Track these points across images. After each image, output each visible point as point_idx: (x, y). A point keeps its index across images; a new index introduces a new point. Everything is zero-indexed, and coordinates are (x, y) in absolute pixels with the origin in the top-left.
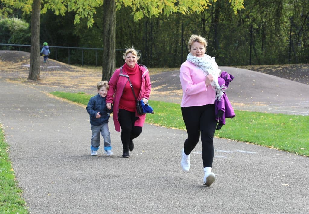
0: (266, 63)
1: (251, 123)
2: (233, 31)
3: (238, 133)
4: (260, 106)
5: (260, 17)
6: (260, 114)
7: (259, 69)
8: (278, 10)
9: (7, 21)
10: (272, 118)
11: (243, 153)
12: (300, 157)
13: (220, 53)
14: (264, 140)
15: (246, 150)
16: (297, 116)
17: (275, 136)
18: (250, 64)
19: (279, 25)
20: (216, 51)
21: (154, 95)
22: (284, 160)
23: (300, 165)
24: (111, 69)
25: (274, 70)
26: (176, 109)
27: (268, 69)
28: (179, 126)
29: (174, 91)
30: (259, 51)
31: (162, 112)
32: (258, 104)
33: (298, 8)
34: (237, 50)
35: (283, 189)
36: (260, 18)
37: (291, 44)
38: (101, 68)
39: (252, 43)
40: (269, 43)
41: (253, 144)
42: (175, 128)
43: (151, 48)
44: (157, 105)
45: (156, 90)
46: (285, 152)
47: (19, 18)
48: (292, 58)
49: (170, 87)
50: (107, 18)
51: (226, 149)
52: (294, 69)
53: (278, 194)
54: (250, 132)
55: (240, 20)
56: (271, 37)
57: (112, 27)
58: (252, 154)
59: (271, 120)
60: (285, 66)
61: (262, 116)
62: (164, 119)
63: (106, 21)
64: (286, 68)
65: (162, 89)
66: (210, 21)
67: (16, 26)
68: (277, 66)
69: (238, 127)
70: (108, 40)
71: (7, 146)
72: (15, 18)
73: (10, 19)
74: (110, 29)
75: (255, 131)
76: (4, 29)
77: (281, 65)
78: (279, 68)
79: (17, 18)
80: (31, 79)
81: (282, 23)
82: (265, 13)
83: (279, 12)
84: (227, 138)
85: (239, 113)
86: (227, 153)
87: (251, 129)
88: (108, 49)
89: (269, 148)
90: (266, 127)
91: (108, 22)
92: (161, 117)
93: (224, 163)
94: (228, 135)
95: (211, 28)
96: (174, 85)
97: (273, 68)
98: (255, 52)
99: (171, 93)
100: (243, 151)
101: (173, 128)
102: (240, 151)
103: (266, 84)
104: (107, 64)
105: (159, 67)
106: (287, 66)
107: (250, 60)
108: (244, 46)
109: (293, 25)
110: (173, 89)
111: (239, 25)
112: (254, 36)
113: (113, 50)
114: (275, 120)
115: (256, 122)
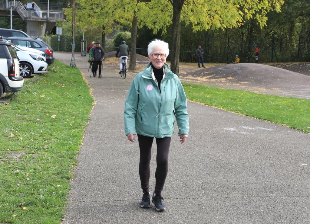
0: (283, 61)
1: (270, 104)
2: (262, 40)
3: (259, 112)
4: (277, 91)
5: (279, 31)
6: (276, 97)
7: (278, 65)
8: (291, 27)
9: (122, 34)
10: (285, 101)
11: (262, 129)
12: (307, 134)
13: (252, 54)
14: (279, 119)
15: (264, 127)
16: (303, 99)
17: (287, 116)
18: (272, 62)
19: (292, 37)
20: (250, 53)
21: (206, 82)
22: (294, 138)
23: (307, 143)
24: (177, 64)
25: (287, 66)
26: (218, 92)
27: (283, 65)
28: (217, 106)
29: (219, 79)
30: (278, 53)
31: (209, 94)
32: (276, 90)
33: (305, 26)
34: (263, 53)
35: (293, 168)
36: (279, 33)
37: (299, 49)
38: (170, 62)
39: (273, 49)
40: (285, 49)
41: (270, 122)
42: (214, 107)
43: (209, 51)
44: (206, 89)
45: (207, 78)
46: (294, 130)
47: (129, 32)
48: (300, 59)
49: (217, 76)
50: (175, 30)
51: (249, 126)
52: (301, 65)
53: (289, 174)
54: (269, 112)
55: (266, 33)
56: (286, 44)
57: (178, 37)
58: (268, 130)
59: (284, 102)
60: (295, 63)
61: (278, 99)
62: (209, 99)
63: (174, 32)
64: (296, 65)
65: (211, 77)
66: (247, 34)
67: (127, 37)
68: (289, 63)
69: (260, 107)
70: (175, 45)
71: (89, 120)
72: (127, 32)
73: (124, 32)
74: (176, 38)
75: (273, 111)
76: (120, 38)
77: (292, 63)
78: (291, 64)
79: (128, 32)
80: (130, 69)
81: (294, 35)
82: (283, 29)
83: (292, 28)
84: (251, 116)
85: (262, 96)
86: (249, 129)
87: (269, 109)
88: (175, 51)
89: (283, 125)
90: (281, 108)
91: (175, 33)
92: (207, 98)
93: (246, 140)
94: (252, 114)
95: (247, 38)
96: (220, 75)
97: (287, 65)
98: (275, 54)
99: (217, 80)
100: (262, 128)
101: (213, 107)
102: (260, 128)
103: (282, 75)
104: (174, 60)
105: (213, 63)
106: (296, 64)
107: (272, 59)
108: (268, 50)
109: (301, 37)
110: (219, 78)
111: (266, 37)
112: (275, 44)
113: (178, 51)
114: (287, 102)
115: (274, 104)
